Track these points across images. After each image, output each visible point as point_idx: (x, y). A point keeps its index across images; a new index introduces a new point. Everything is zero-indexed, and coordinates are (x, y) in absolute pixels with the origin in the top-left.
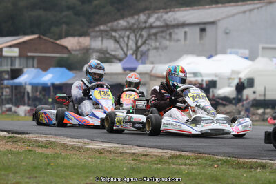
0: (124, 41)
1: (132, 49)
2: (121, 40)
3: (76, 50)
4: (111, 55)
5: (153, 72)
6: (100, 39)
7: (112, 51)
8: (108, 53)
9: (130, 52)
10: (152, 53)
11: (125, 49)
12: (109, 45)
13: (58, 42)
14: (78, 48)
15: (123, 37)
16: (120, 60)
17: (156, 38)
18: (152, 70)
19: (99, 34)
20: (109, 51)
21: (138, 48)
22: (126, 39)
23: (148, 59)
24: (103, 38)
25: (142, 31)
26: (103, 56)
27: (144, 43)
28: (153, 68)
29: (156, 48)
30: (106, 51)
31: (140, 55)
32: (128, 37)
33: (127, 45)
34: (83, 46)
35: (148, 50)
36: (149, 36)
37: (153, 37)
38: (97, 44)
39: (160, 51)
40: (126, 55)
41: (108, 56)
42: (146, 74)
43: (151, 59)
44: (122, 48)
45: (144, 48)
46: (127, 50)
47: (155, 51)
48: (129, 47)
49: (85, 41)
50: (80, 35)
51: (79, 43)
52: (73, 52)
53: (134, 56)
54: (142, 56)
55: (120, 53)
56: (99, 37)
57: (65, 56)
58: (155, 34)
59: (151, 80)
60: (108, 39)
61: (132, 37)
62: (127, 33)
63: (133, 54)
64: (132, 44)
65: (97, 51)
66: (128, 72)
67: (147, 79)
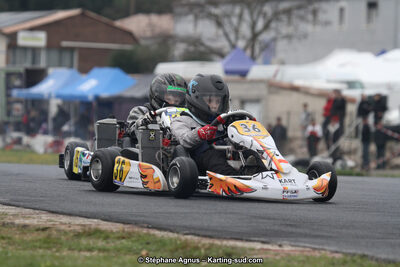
0: (231, 23)
1: (244, 37)
2: (226, 20)
3: (146, 38)
4: (207, 47)
6: (191, 17)
7: (209, 39)
8: (202, 44)
9: (241, 44)
10: (281, 45)
11: (232, 37)
12: (206, 30)
13: (118, 23)
14: (148, 34)
15: (229, 17)
16: (222, 55)
17: (289, 18)
18: (275, 76)
19: (186, 9)
20: (204, 40)
21: (255, 36)
22: (235, 20)
24: (197, 18)
25: (262, 6)
27: (266, 27)
28: (278, 71)
29: (289, 37)
30: (199, 39)
31: (259, 48)
32: (240, 17)
34: (157, 30)
35: (274, 40)
36: (276, 14)
37: (284, 18)
38: (185, 27)
39: (295, 41)
40: (234, 46)
41: (202, 49)
43: (280, 55)
44: (226, 35)
45: (265, 37)
46: (237, 38)
47: (285, 41)
48: (241, 35)
49: (163, 22)
51: (151, 25)
52: (142, 42)
53: (248, 52)
54: (262, 49)
55: (222, 44)
56: (186, 14)
57: (128, 47)
58: (288, 12)
59: (270, 93)
60: (202, 18)
61: (247, 16)
62: (237, 10)
63: (245, 49)
64: (245, 30)
65: (183, 40)
66: (236, 77)
67: (262, 91)
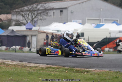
0: (27, 16)
1: (30, 20)
2: (25, 15)
3: (5, 20)
4: (21, 22)
5: (39, 30)
6: (16, 15)
7: (21, 20)
9: (29, 21)
10: (39, 21)
11: (27, 20)
12: (20, 18)
14: (6, 19)
15: (26, 15)
16: (25, 25)
17: (41, 15)
19: (15, 13)
20: (20, 21)
21: (33, 19)
22: (27, 15)
23: (37, 24)
24: (17, 15)
25: (34, 12)
26: (17, 23)
27: (35, 17)
28: (40, 28)
29: (41, 19)
30: (19, 20)
32: (28, 14)
33: (28, 18)
34: (8, 18)
35: (37, 20)
36: (38, 14)
37: (39, 14)
38: (15, 17)
39: (43, 20)
40: (27, 22)
41: (19, 23)
42: (36, 31)
43: (39, 24)
44: (25, 19)
45: (35, 19)
46: (28, 20)
47: (40, 20)
48: (29, 19)
49: (9, 16)
50: (7, 14)
51: (6, 17)
52: (4, 21)
54: (34, 23)
55: (25, 22)
56: (15, 14)
58: (40, 13)
59: (39, 33)
60: (19, 15)
61: (30, 14)
62: (28, 13)
63: (30, 22)
64: (30, 17)
65: (14, 21)
66: (28, 30)
67: (37, 33)
